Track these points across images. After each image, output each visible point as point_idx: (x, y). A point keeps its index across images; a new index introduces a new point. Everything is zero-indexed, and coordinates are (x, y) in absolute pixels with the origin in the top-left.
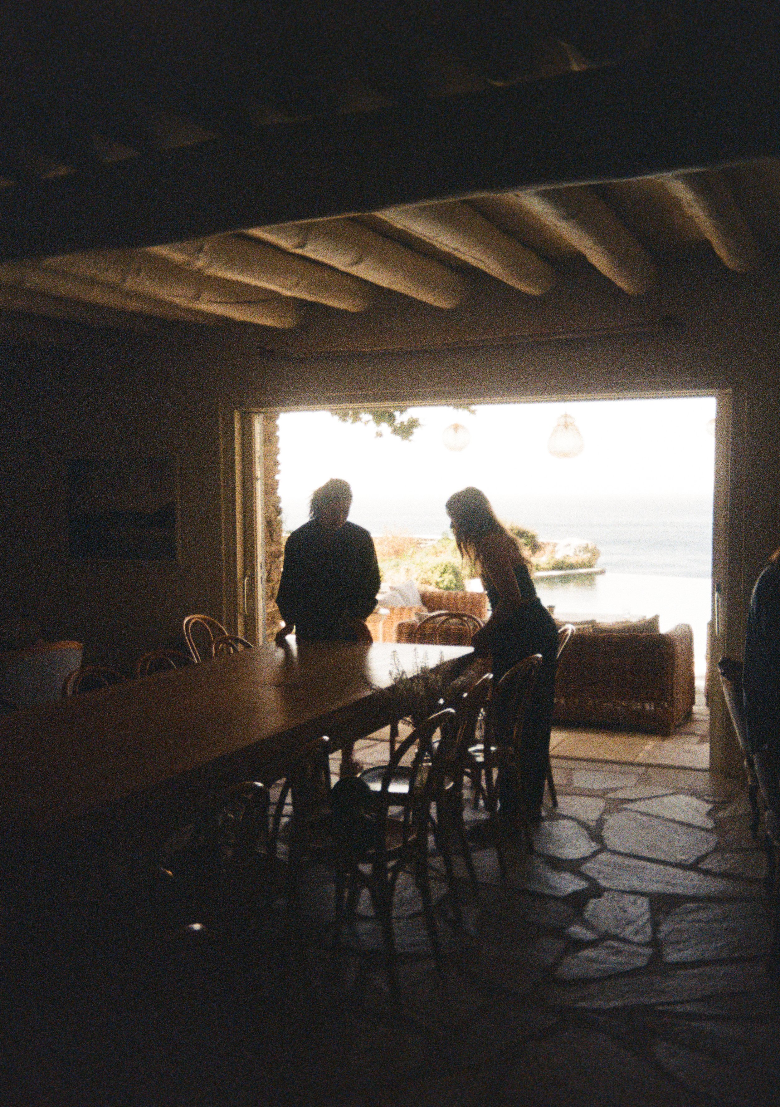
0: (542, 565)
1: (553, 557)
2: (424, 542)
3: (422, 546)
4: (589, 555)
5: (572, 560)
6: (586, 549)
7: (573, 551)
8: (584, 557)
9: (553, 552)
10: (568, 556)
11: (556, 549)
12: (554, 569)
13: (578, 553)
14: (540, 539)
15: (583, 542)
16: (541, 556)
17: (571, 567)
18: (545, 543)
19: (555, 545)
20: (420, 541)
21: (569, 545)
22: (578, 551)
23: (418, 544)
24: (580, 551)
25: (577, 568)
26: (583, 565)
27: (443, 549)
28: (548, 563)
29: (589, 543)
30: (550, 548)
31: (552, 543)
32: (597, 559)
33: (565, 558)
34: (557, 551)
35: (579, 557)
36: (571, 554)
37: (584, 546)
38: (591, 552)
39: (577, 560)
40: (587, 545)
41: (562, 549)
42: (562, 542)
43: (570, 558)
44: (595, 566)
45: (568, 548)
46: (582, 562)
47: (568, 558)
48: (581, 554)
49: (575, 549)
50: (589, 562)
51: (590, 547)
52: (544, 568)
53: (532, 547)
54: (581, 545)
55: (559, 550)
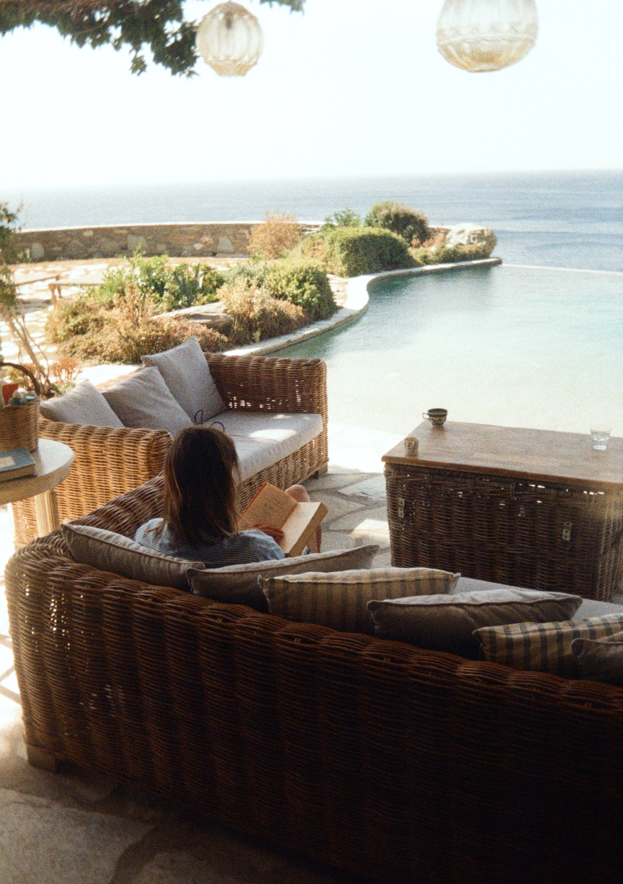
0: (431, 257)
1: (443, 247)
2: (308, 229)
3: (306, 233)
4: (484, 243)
5: (466, 249)
6: (481, 236)
7: (467, 238)
8: (480, 244)
9: (444, 240)
10: (461, 244)
11: (448, 236)
12: (445, 261)
13: (472, 241)
14: (431, 225)
15: (477, 228)
16: (430, 245)
17: (465, 257)
18: (436, 229)
19: (446, 232)
20: (304, 228)
21: (462, 232)
22: (472, 238)
23: (302, 230)
24: (474, 239)
25: (471, 259)
26: (477, 255)
27: (320, 240)
28: (437, 254)
29: (484, 228)
30: (441, 236)
31: (443, 229)
32: (493, 248)
33: (457, 248)
34: (449, 239)
35: (473, 246)
36: (464, 242)
37: (479, 232)
38: (487, 239)
39: (470, 249)
40: (483, 231)
41: (454, 236)
42: (454, 228)
43: (464, 247)
44: (491, 256)
45: (462, 235)
46: (477, 251)
47: (461, 247)
48: (475, 242)
49: (469, 236)
50: (484, 251)
51: (486, 233)
52: (432, 261)
53: (418, 237)
54: (475, 231)
55: (451, 237)
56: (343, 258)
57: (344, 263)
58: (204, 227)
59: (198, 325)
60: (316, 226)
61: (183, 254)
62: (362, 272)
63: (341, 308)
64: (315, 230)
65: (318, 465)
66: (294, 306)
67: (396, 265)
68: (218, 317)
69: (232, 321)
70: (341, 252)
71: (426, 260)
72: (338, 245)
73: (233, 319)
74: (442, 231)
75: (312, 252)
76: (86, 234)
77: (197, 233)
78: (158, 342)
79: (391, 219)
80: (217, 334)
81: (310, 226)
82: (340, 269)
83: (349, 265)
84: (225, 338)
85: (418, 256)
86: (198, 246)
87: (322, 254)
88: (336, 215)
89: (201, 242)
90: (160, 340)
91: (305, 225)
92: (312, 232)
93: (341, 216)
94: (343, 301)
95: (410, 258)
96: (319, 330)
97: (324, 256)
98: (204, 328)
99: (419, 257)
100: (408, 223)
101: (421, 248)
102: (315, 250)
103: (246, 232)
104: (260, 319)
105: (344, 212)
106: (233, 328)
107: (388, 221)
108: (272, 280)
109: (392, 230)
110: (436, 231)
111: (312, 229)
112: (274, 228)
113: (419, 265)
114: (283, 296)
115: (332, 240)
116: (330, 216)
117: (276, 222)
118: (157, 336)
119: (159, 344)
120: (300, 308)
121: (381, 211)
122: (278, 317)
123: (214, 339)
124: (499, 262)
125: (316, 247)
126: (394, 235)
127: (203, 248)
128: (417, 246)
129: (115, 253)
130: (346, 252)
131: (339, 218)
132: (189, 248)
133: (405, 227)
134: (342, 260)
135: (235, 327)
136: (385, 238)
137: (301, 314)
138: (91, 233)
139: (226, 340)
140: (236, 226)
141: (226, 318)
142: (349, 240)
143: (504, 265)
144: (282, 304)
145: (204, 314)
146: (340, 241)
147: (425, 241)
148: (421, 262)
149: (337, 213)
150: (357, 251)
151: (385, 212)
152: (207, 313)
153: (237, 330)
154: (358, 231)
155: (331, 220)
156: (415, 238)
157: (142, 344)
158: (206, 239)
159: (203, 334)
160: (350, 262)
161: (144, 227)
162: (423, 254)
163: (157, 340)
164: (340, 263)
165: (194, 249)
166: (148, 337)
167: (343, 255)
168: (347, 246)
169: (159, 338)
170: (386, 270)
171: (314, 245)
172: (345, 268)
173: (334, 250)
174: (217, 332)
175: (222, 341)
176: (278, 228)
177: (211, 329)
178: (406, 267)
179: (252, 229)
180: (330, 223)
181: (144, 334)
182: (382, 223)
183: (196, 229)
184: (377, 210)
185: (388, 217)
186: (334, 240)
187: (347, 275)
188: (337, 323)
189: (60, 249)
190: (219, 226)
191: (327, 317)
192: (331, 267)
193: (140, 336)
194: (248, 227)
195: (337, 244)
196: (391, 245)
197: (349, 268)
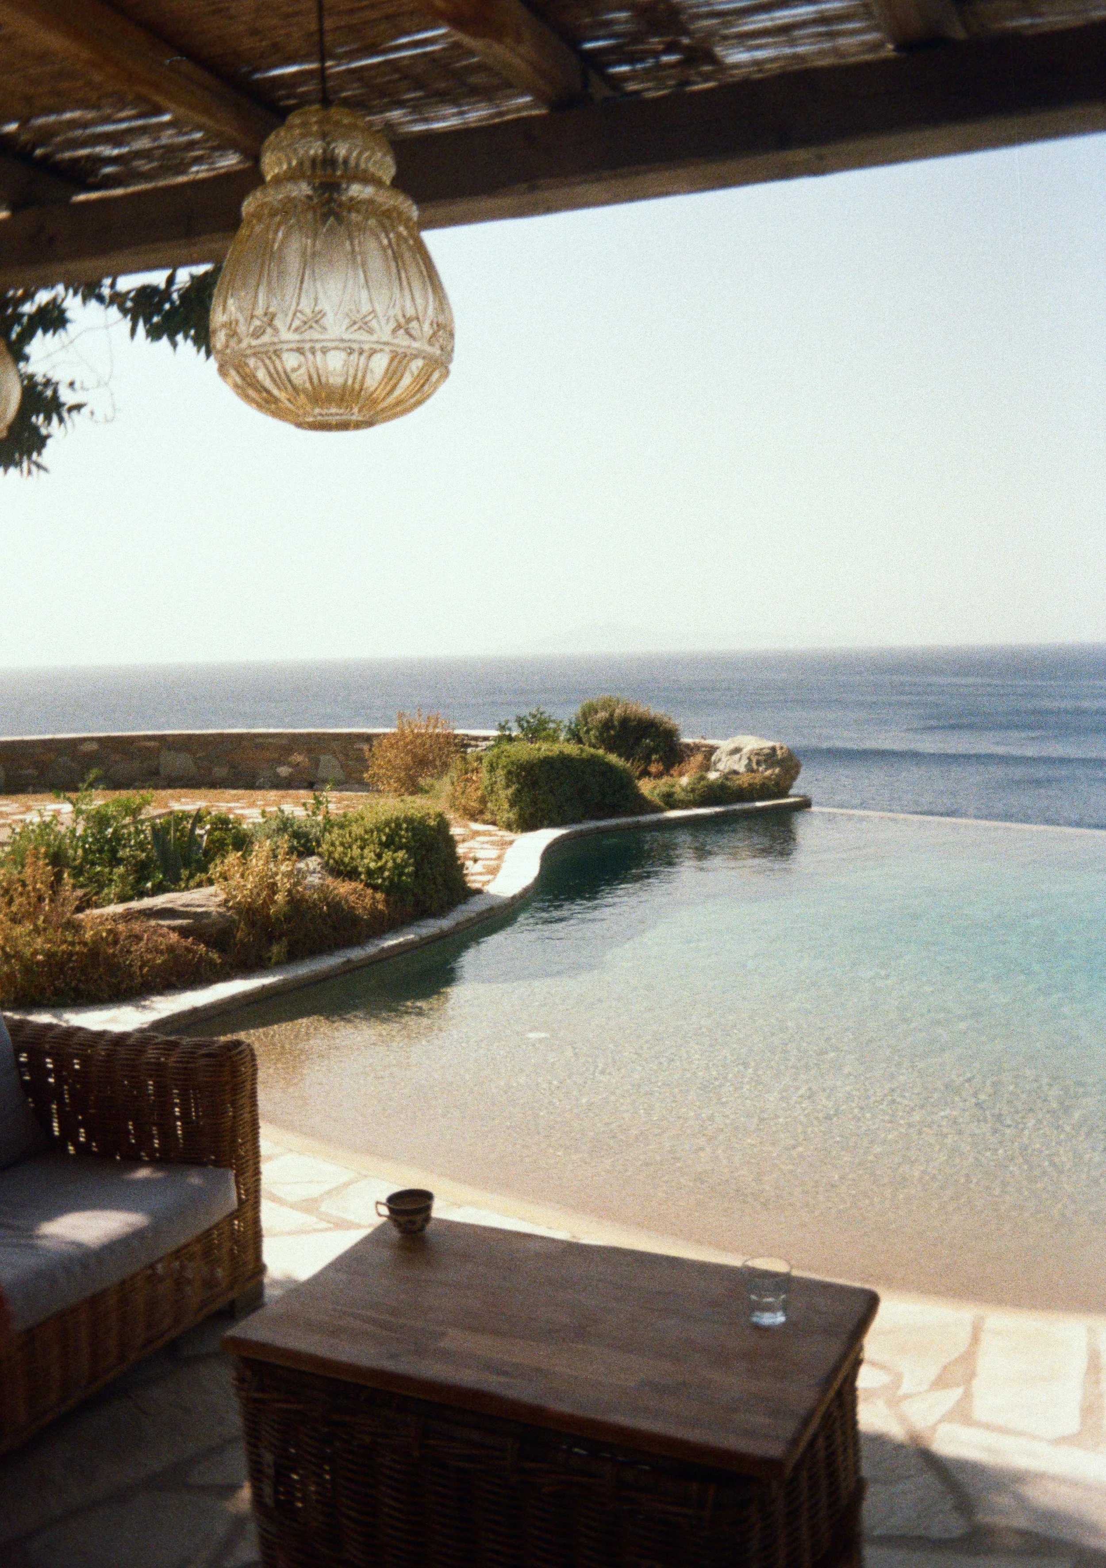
0: (680, 795)
1: (703, 778)
2: (473, 743)
3: (470, 749)
4: (777, 770)
5: (744, 780)
6: (769, 758)
7: (745, 762)
8: (770, 773)
9: (704, 766)
10: (735, 772)
11: (712, 759)
13: (755, 766)
14: (686, 738)
15: (763, 744)
16: (681, 774)
17: (740, 796)
18: (694, 745)
19: (712, 750)
20: (466, 742)
21: (737, 750)
22: (754, 761)
23: (462, 746)
24: (758, 763)
26: (763, 792)
28: (693, 790)
29: (778, 745)
30: (699, 758)
31: (706, 746)
32: (794, 779)
33: (727, 779)
34: (715, 764)
35: (757, 775)
36: (741, 768)
37: (767, 751)
38: (780, 763)
39: (752, 781)
40: (773, 749)
41: (724, 759)
42: (725, 745)
43: (738, 777)
44: (791, 792)
45: (737, 756)
46: (764, 784)
47: (735, 777)
48: (761, 769)
49: (749, 759)
50: (777, 784)
51: (779, 752)
52: (682, 801)
53: (661, 758)
54: (761, 749)
55: (720, 760)
56: (510, 797)
57: (512, 805)
58: (295, 737)
59: (165, 930)
60: (486, 739)
61: (257, 784)
62: (546, 822)
63: (479, 892)
64: (485, 744)
65: (231, 1288)
66: (370, 891)
67: (613, 811)
68: (207, 914)
69: (234, 921)
70: (508, 786)
71: (670, 801)
72: (502, 773)
73: (237, 917)
74: (704, 749)
75: (462, 785)
76: (87, 747)
77: (282, 747)
78: (71, 965)
79: (613, 727)
80: (202, 948)
81: (476, 738)
82: (506, 815)
83: (521, 808)
84: (215, 956)
85: (657, 792)
86: (284, 771)
87: (477, 789)
88: (519, 720)
89: (289, 764)
90: (74, 961)
91: (467, 735)
92: (480, 749)
93: (528, 722)
94: (490, 877)
95: (641, 797)
96: (417, 938)
97: (479, 793)
98: (174, 937)
99: (658, 795)
100: (644, 736)
101: (665, 779)
102: (467, 780)
103: (366, 747)
104: (288, 918)
105: (534, 716)
106: (234, 937)
107: (608, 732)
108: (337, 843)
109: (610, 749)
110: (693, 749)
111: (479, 743)
112: (412, 742)
113: (658, 810)
114: (351, 874)
115: (491, 766)
116: (507, 722)
117: (416, 731)
118: (71, 954)
119: (72, 969)
120: (379, 896)
121: (596, 712)
122: (329, 915)
123: (194, 957)
124: (805, 804)
125: (469, 775)
126: (613, 758)
127: (291, 774)
128: (659, 775)
129: (135, 780)
130: (514, 787)
131: (525, 725)
132: (267, 773)
133: (638, 741)
134: (509, 801)
135: (239, 935)
136: (593, 761)
137: (380, 906)
138: (95, 746)
139: (219, 961)
140: (350, 735)
141: (224, 916)
142: (521, 765)
143: (814, 809)
144: (344, 888)
145: (182, 909)
146: (504, 767)
147: (673, 765)
148: (662, 804)
149: (522, 716)
150: (534, 784)
151: (602, 715)
152: (188, 906)
153: (241, 941)
154: (539, 749)
155: (510, 729)
156: (656, 760)
157: (36, 969)
158: (298, 758)
159: (171, 949)
160: (523, 805)
161: (190, 737)
162: (665, 789)
163: (70, 960)
164: (506, 806)
165: (277, 775)
166: (50, 955)
167: (510, 791)
168: (518, 775)
169: (74, 958)
170: (593, 818)
171: (466, 773)
172: (514, 814)
173: (496, 782)
174: (202, 945)
175: (211, 962)
176: (419, 741)
177: (190, 939)
178: (633, 813)
179: (375, 743)
180: (507, 733)
181: (43, 950)
182: (597, 734)
183: (284, 741)
184: (589, 711)
185: (607, 725)
186: (494, 765)
187: (518, 827)
188: (457, 924)
189: (35, 773)
190: (320, 737)
191: (441, 911)
192: (492, 813)
193: (35, 953)
194: (368, 738)
195: (500, 773)
196: (603, 774)
197: (520, 815)
